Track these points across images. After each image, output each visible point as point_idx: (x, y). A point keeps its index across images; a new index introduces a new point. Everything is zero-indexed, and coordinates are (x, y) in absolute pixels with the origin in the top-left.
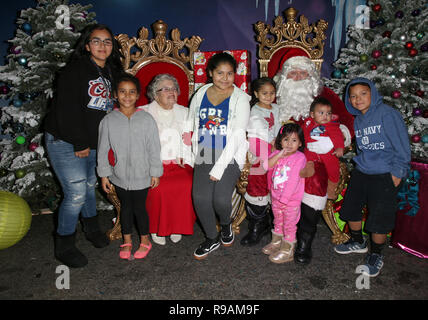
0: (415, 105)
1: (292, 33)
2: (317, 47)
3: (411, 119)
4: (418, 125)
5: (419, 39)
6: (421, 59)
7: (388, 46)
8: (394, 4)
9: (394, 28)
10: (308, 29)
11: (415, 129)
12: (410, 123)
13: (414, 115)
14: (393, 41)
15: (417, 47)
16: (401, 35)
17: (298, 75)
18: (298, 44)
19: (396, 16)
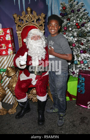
0: (81, 49)
1: (30, 19)
2: (41, 25)
3: (80, 54)
4: (82, 57)
5: (80, 22)
6: (82, 30)
7: (70, 25)
8: (70, 7)
9: (71, 17)
10: (37, 18)
11: (81, 59)
12: (80, 56)
13: (81, 53)
14: (71, 23)
15: (80, 25)
16: (74, 20)
17: (36, 38)
18: (33, 24)
19: (71, 12)
